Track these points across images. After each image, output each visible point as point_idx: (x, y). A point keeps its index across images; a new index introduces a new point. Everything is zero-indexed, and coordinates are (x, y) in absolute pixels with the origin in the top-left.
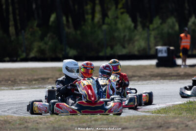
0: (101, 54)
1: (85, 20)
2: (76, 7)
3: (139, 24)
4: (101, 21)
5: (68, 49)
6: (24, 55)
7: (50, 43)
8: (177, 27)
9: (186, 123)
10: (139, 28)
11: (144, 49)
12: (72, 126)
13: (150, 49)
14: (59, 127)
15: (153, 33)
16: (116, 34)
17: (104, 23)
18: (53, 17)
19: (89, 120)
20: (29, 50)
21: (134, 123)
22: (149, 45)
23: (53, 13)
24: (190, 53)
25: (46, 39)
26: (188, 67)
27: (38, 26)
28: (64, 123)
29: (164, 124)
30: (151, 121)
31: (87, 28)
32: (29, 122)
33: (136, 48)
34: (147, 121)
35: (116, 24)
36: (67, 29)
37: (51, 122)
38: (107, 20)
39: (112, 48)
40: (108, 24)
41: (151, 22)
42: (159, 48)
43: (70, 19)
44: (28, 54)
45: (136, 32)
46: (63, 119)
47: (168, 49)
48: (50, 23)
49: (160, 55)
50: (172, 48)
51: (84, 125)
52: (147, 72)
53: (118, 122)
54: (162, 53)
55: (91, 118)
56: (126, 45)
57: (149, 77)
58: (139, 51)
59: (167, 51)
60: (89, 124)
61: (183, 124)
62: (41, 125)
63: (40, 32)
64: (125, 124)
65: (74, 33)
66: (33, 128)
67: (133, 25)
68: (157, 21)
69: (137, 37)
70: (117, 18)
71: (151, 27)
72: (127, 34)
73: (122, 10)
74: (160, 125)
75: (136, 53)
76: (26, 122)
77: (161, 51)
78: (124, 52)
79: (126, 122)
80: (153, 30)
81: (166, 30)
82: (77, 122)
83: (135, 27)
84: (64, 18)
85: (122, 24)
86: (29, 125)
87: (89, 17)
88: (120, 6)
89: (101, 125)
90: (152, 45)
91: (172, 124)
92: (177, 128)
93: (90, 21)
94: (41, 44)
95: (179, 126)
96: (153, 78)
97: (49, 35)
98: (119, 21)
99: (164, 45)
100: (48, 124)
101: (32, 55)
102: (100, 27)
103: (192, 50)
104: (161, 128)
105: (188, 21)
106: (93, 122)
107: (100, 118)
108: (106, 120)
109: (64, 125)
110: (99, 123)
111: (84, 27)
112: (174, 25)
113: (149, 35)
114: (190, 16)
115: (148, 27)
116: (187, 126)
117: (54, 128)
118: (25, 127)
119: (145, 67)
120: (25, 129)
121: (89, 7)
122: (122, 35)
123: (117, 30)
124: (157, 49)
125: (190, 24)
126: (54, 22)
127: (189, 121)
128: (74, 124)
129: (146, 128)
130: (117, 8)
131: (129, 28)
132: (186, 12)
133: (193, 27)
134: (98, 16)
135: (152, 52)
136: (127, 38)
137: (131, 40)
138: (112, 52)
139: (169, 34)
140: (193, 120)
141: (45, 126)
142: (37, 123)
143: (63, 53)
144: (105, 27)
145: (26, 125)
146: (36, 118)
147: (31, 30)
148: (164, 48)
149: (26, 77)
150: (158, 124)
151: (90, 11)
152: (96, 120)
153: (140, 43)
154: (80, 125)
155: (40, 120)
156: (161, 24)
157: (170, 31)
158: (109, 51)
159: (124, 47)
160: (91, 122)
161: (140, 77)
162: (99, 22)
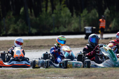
0: (51, 32)
1: (41, 11)
2: (36, 3)
3: (74, 13)
4: (51, 12)
5: (31, 29)
6: (5, 33)
7: (20, 25)
8: (97, 15)
9: (102, 73)
10: (75, 15)
11: (77, 29)
12: (33, 75)
13: (81, 28)
14: (25, 76)
15: (83, 19)
16: (60, 20)
17: (53, 13)
18: (22, 10)
19: (44, 72)
20: (7, 29)
21: (71, 73)
22: (80, 26)
23: (22, 7)
24: (105, 30)
25: (18, 23)
26: (104, 39)
27: (13, 15)
28: (28, 73)
29: (89, 73)
30: (81, 71)
31: (43, 16)
32: (7, 73)
33: (73, 28)
34: (79, 72)
35: (60, 13)
36: (30, 17)
37: (20, 73)
38: (55, 11)
39: (58, 28)
40: (56, 14)
41: (82, 12)
42: (86, 27)
43: (33, 11)
44: (7, 32)
45: (72, 18)
46: (28, 71)
47: (92, 28)
48: (21, 13)
49: (87, 32)
50: (94, 28)
51: (41, 74)
52: (79, 42)
53: (61, 72)
54: (88, 31)
55: (44, 70)
56: (67, 26)
57: (81, 45)
58: (74, 30)
59: (91, 30)
60: (44, 74)
61: (100, 73)
62: (14, 75)
63: (14, 19)
64: (65, 73)
65: (35, 19)
66: (9, 77)
67: (70, 14)
68: (85, 12)
69: (73, 21)
70: (61, 10)
71: (82, 15)
72: (67, 19)
73: (64, 5)
74: (86, 74)
75: (73, 31)
76: (5, 73)
77: (88, 30)
78: (65, 30)
79: (66, 72)
80: (83, 17)
81: (90, 17)
82: (36, 73)
83: (72, 15)
84: (29, 10)
85: (64, 13)
86: (7, 74)
87: (44, 9)
88: (63, 3)
89: (50, 74)
90: (82, 26)
91: (94, 74)
92: (97, 76)
93: (44, 12)
94: (15, 26)
95: (98, 75)
96: (83, 46)
97: (19, 20)
98: (62, 12)
99: (89, 26)
100: (18, 74)
101: (9, 32)
102: (51, 15)
103: (107, 29)
104: (87, 76)
105: (104, 11)
106: (46, 73)
107: (50, 70)
108: (54, 71)
109: (28, 75)
110: (50, 73)
111: (41, 15)
112: (96, 14)
113: (80, 20)
114: (106, 9)
115: (80, 15)
116: (103, 75)
117: (22, 76)
118: (5, 76)
119: (78, 39)
120: (5, 77)
121: (44, 4)
122: (64, 20)
123: (61, 17)
124: (85, 29)
125: (105, 13)
126: (23, 12)
127: (104, 72)
128: (35, 74)
129: (78, 76)
130: (61, 4)
131: (68, 16)
132: (103, 6)
133: (107, 15)
134: (49, 9)
135: (82, 30)
136: (67, 22)
137: (69, 23)
138: (58, 30)
139: (92, 19)
140: (106, 71)
141: (17, 75)
142: (12, 73)
143: (29, 31)
144: (53, 15)
145: (5, 74)
146: (11, 70)
147: (9, 17)
148: (90, 28)
149: (6, 46)
150: (85, 73)
151: (45, 6)
152: (48, 72)
153: (75, 25)
154: (38, 74)
155: (14, 72)
156: (88, 13)
157: (93, 17)
158: (56, 30)
159: (65, 27)
160: (45, 72)
161: (75, 45)
162: (50, 12)
